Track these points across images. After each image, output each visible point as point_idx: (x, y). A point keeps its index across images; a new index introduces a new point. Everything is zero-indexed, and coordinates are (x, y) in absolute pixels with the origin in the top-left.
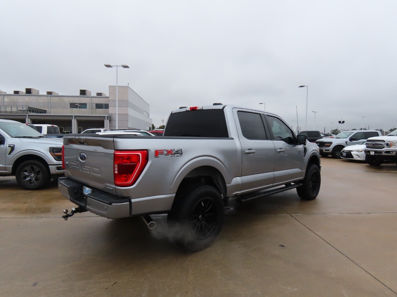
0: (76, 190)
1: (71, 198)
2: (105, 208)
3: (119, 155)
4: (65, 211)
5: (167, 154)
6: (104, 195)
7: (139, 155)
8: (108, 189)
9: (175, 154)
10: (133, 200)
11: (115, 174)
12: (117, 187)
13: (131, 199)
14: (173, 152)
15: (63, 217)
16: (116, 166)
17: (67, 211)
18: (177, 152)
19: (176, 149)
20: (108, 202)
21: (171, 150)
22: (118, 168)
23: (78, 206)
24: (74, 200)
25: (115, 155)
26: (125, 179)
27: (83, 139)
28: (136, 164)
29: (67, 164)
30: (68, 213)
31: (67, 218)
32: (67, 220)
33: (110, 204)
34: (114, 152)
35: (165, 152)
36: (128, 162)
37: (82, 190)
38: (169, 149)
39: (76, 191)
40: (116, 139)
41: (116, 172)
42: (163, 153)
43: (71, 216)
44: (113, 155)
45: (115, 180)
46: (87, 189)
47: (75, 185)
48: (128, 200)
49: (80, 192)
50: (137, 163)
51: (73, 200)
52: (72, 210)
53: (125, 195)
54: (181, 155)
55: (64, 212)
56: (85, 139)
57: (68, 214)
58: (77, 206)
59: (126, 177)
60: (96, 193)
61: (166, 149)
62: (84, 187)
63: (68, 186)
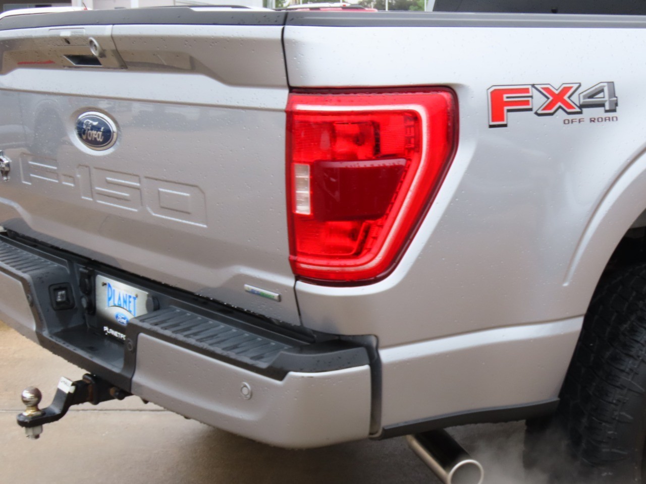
0: (63, 292)
1: (46, 333)
2: (245, 391)
3: (312, 119)
4: (28, 395)
5: (547, 111)
6: (222, 326)
7: (415, 117)
8: (253, 292)
9: (582, 106)
10: (387, 355)
11: (293, 219)
12: (302, 286)
13: (377, 347)
14: (575, 98)
15: (22, 423)
16: (303, 175)
17: (38, 395)
18: (593, 101)
19: (588, 84)
20: (263, 365)
21: (566, 90)
22: (315, 185)
23: (84, 372)
24: (61, 343)
25: (291, 115)
26: (347, 242)
27: (98, 38)
28: (402, 162)
29: (8, 165)
30: (41, 406)
31: (37, 430)
32: (37, 437)
33: (278, 373)
34: (290, 102)
35: (538, 101)
36: (361, 151)
37: (90, 291)
38: (556, 86)
39: (60, 296)
40: (292, 32)
41: (304, 209)
42: (527, 103)
43: (56, 418)
44: (283, 117)
45: (293, 250)
46: (121, 289)
47: (52, 266)
48: (362, 351)
49: (84, 302)
50: (409, 160)
51: (53, 340)
52: (59, 392)
53: (346, 329)
54: (611, 115)
55: (26, 402)
56: (112, 38)
57: (44, 412)
58: (79, 373)
59: (353, 235)
60: (178, 310)
61: (541, 79)
62: (101, 279)
63: (26, 276)
